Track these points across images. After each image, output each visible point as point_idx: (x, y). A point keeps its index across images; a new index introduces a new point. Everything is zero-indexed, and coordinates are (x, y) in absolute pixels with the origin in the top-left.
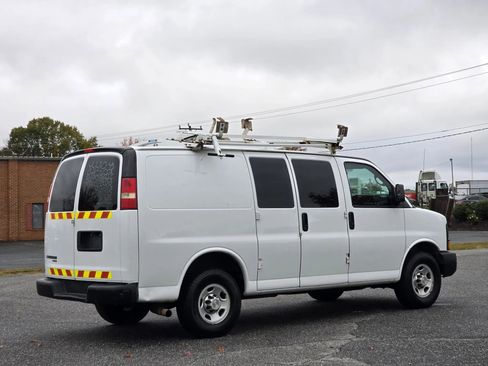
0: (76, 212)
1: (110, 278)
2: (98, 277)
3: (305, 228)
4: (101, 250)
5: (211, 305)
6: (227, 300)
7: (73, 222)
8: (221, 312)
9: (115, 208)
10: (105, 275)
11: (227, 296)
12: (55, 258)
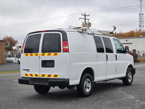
0: (40, 53)
1: (58, 77)
2: (52, 77)
3: (107, 60)
4: (54, 67)
5: (87, 86)
6: (90, 84)
7: (39, 57)
8: (89, 88)
9: (60, 51)
10: (56, 76)
11: (90, 83)
12: (28, 70)
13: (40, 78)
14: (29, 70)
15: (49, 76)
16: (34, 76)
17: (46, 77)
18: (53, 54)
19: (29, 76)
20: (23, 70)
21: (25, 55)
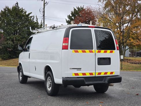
1: (114, 74)
2: (108, 74)
4: (110, 64)
7: (95, 54)
12: (79, 69)
13: (95, 77)
14: (81, 69)
16: (88, 75)
17: (102, 75)
19: (81, 75)
20: (71, 69)
21: (74, 52)
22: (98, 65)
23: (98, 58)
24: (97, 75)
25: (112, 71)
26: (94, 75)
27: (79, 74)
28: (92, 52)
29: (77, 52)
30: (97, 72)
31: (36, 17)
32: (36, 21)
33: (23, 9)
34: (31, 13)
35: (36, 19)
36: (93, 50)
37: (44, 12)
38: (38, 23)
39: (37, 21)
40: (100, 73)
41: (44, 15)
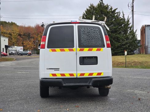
0: (77, 48)
2: (95, 75)
4: (97, 64)
12: (57, 69)
13: (77, 78)
14: (59, 69)
15: (91, 74)
16: (67, 76)
17: (86, 76)
18: (95, 49)
19: (59, 76)
20: (47, 69)
21: (51, 51)
22: (80, 64)
23: (80, 58)
24: (79, 76)
25: (99, 72)
26: (75, 76)
27: (57, 75)
28: (72, 50)
29: (55, 51)
30: (79, 73)
31: (123, 12)
32: (122, 17)
33: (109, 5)
34: (117, 9)
35: (123, 15)
36: (74, 49)
37: (133, 7)
38: (124, 19)
39: (124, 17)
40: (83, 74)
41: (133, 11)
